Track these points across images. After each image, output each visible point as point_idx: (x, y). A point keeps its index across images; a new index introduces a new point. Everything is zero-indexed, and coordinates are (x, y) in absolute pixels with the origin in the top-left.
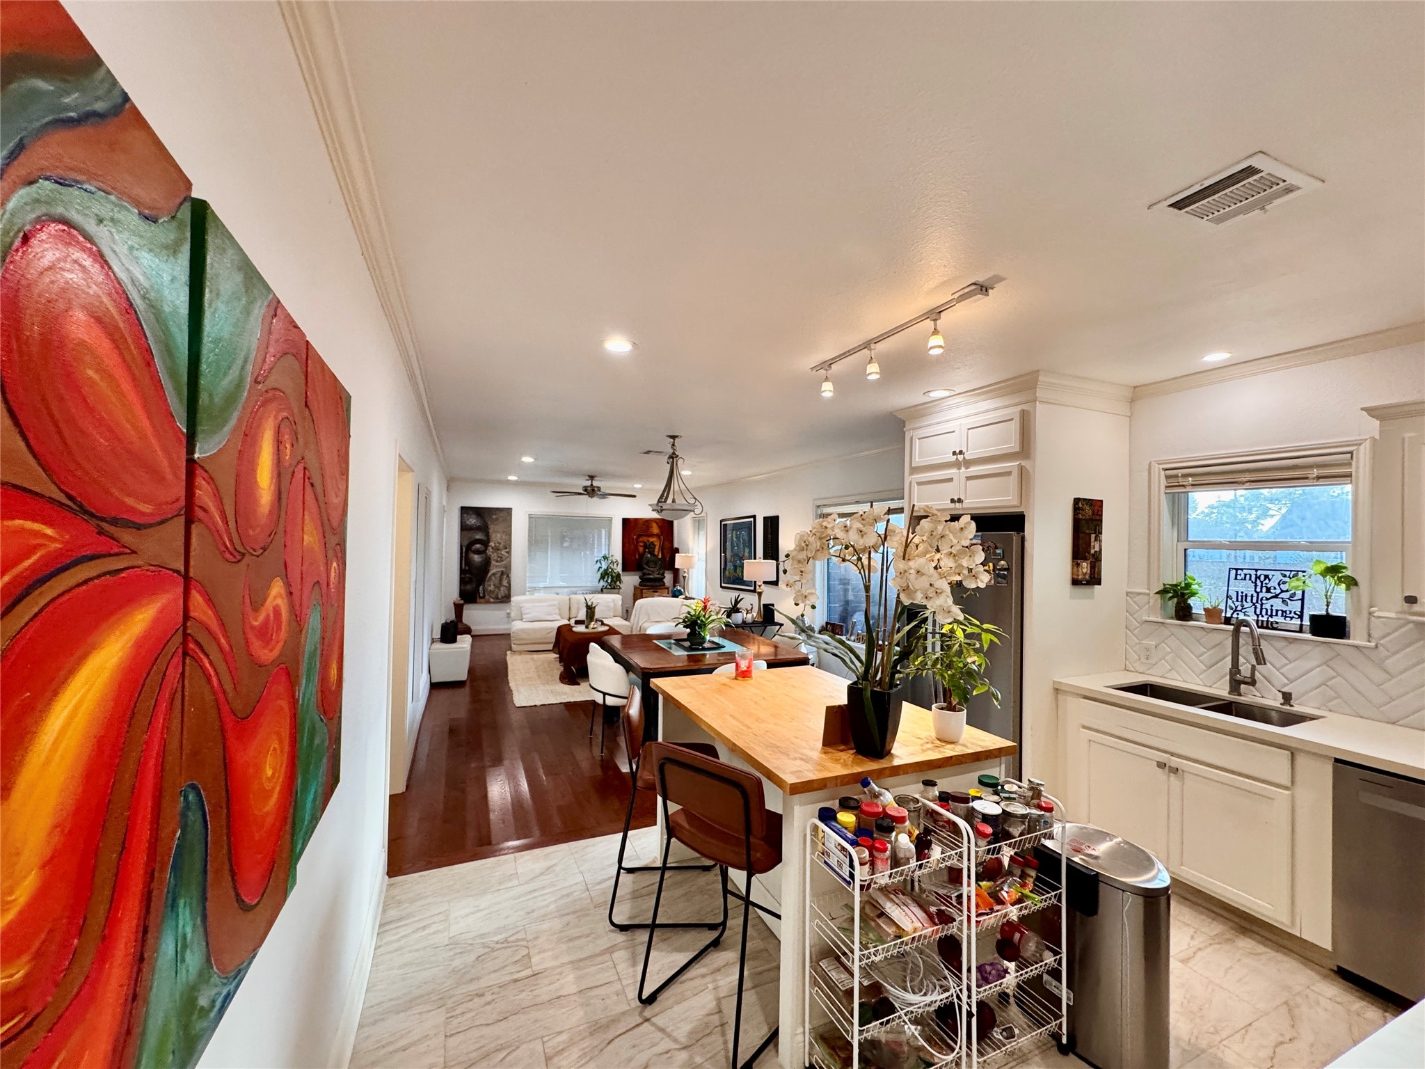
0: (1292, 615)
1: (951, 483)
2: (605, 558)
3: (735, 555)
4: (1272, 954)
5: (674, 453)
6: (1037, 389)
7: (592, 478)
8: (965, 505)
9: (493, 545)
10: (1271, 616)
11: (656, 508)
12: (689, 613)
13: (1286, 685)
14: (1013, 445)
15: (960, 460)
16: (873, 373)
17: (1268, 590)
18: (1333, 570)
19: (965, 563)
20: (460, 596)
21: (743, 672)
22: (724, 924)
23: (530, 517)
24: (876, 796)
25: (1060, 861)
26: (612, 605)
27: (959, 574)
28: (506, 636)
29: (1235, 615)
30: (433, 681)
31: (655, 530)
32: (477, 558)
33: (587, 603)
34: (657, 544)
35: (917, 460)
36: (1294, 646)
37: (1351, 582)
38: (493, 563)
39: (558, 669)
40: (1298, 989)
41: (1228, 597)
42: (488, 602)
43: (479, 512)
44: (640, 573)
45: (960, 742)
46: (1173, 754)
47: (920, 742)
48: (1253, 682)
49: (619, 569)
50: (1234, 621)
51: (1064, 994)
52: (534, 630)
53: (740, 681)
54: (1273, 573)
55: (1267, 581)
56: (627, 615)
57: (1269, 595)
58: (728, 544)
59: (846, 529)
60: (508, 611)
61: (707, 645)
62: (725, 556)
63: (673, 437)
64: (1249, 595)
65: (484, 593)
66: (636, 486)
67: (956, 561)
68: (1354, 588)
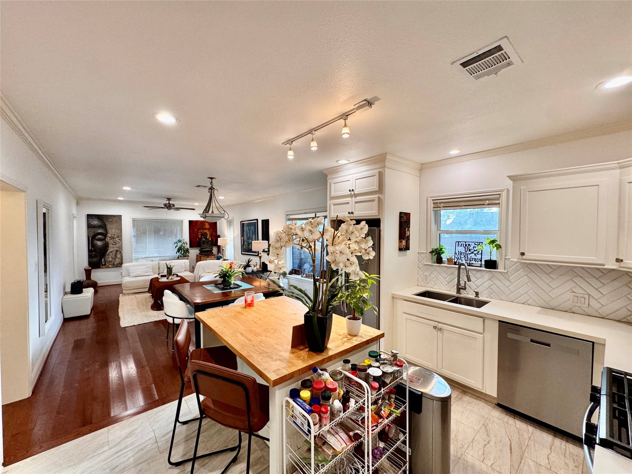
0: (478, 260)
1: (348, 205)
2: (180, 241)
3: (248, 239)
4: (476, 401)
5: (212, 187)
6: (386, 162)
7: (169, 199)
8: (354, 215)
9: (110, 236)
10: (471, 261)
11: (202, 216)
12: (222, 270)
13: (476, 289)
14: (376, 188)
15: (353, 194)
16: (314, 146)
17: (470, 250)
18: (493, 242)
19: (363, 246)
20: (89, 265)
21: (249, 304)
22: (239, 446)
23: (134, 220)
24: (320, 375)
25: (406, 389)
26: (183, 265)
27: (360, 252)
28: (120, 285)
29: (458, 261)
30: (65, 317)
31: (207, 226)
32: (99, 243)
33: (167, 266)
34: (208, 233)
35: (333, 193)
36: (479, 273)
37: (499, 247)
38: (110, 245)
39: (151, 301)
40: (486, 416)
41: (455, 253)
42: (108, 267)
43: (100, 217)
44: (199, 248)
45: (359, 335)
46: (439, 322)
47: (341, 337)
48: (465, 289)
49: (188, 246)
50: (457, 263)
51: (407, 450)
52: (136, 282)
53: (248, 309)
54: (471, 243)
55: (469, 247)
56: (192, 269)
57: (470, 252)
58: (245, 233)
59: (302, 229)
60: (122, 272)
61: (232, 286)
62: (243, 239)
63: (212, 178)
64: (463, 252)
65: (105, 262)
66: (196, 204)
67: (359, 245)
68: (500, 249)
